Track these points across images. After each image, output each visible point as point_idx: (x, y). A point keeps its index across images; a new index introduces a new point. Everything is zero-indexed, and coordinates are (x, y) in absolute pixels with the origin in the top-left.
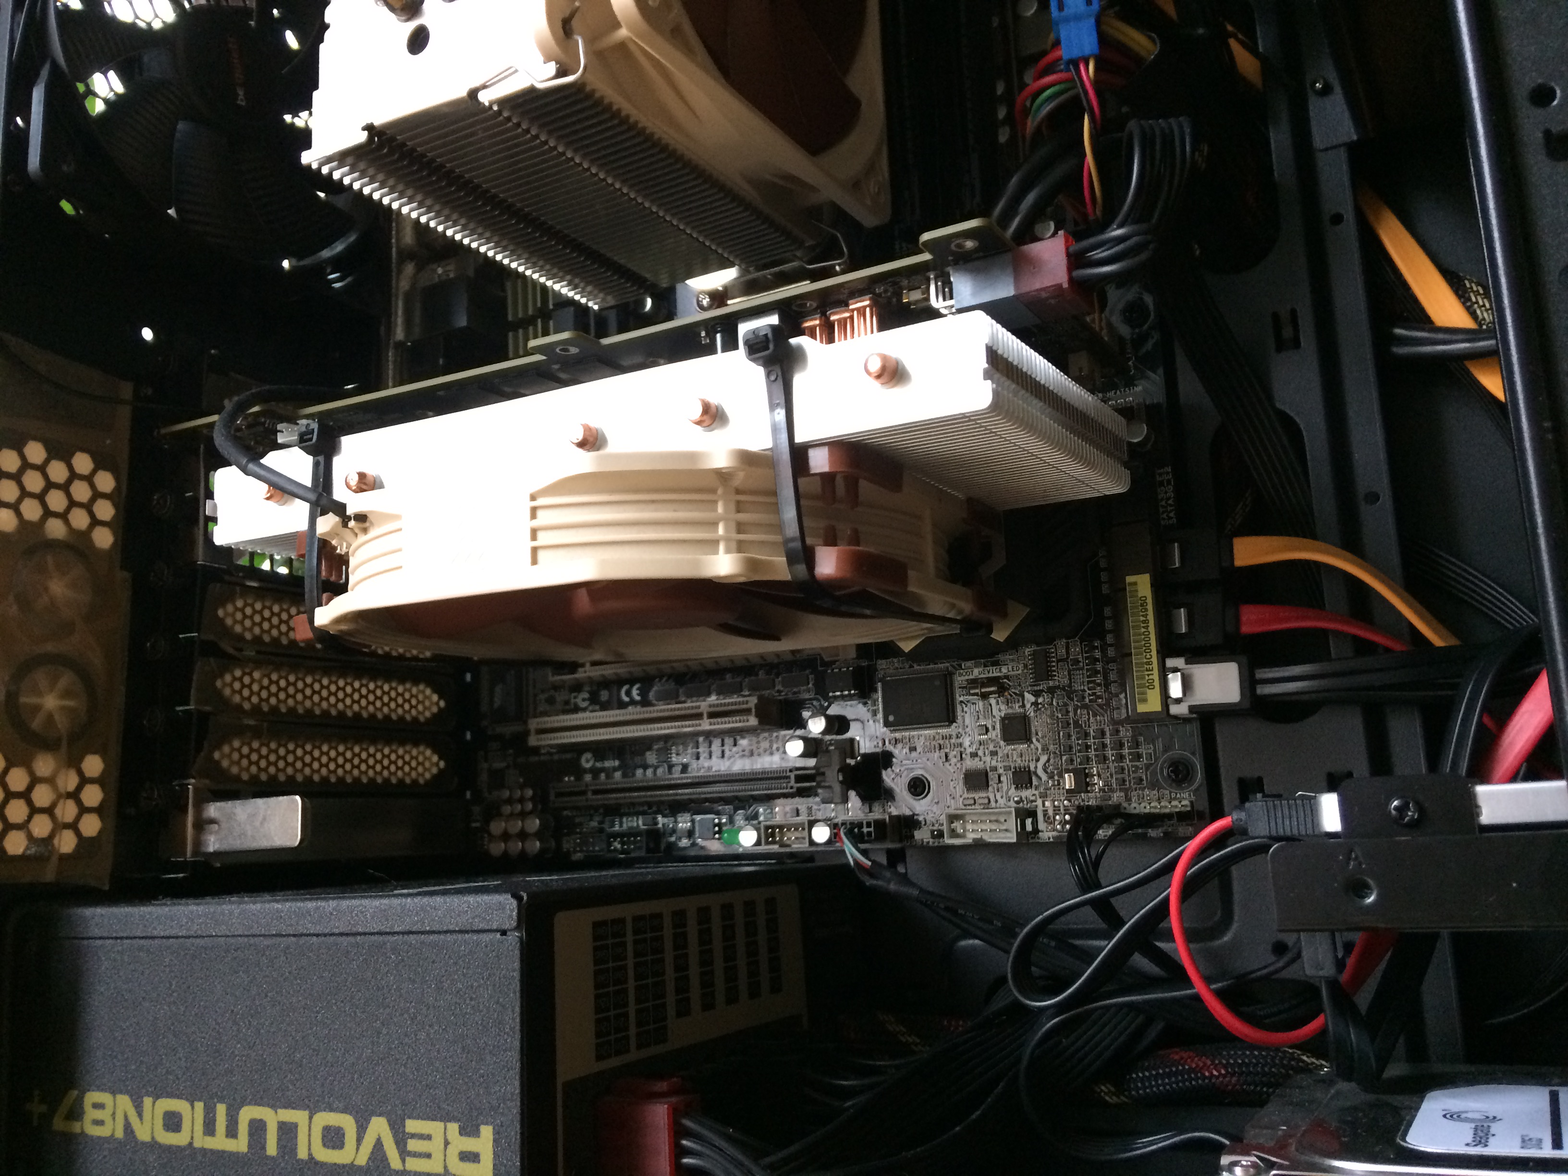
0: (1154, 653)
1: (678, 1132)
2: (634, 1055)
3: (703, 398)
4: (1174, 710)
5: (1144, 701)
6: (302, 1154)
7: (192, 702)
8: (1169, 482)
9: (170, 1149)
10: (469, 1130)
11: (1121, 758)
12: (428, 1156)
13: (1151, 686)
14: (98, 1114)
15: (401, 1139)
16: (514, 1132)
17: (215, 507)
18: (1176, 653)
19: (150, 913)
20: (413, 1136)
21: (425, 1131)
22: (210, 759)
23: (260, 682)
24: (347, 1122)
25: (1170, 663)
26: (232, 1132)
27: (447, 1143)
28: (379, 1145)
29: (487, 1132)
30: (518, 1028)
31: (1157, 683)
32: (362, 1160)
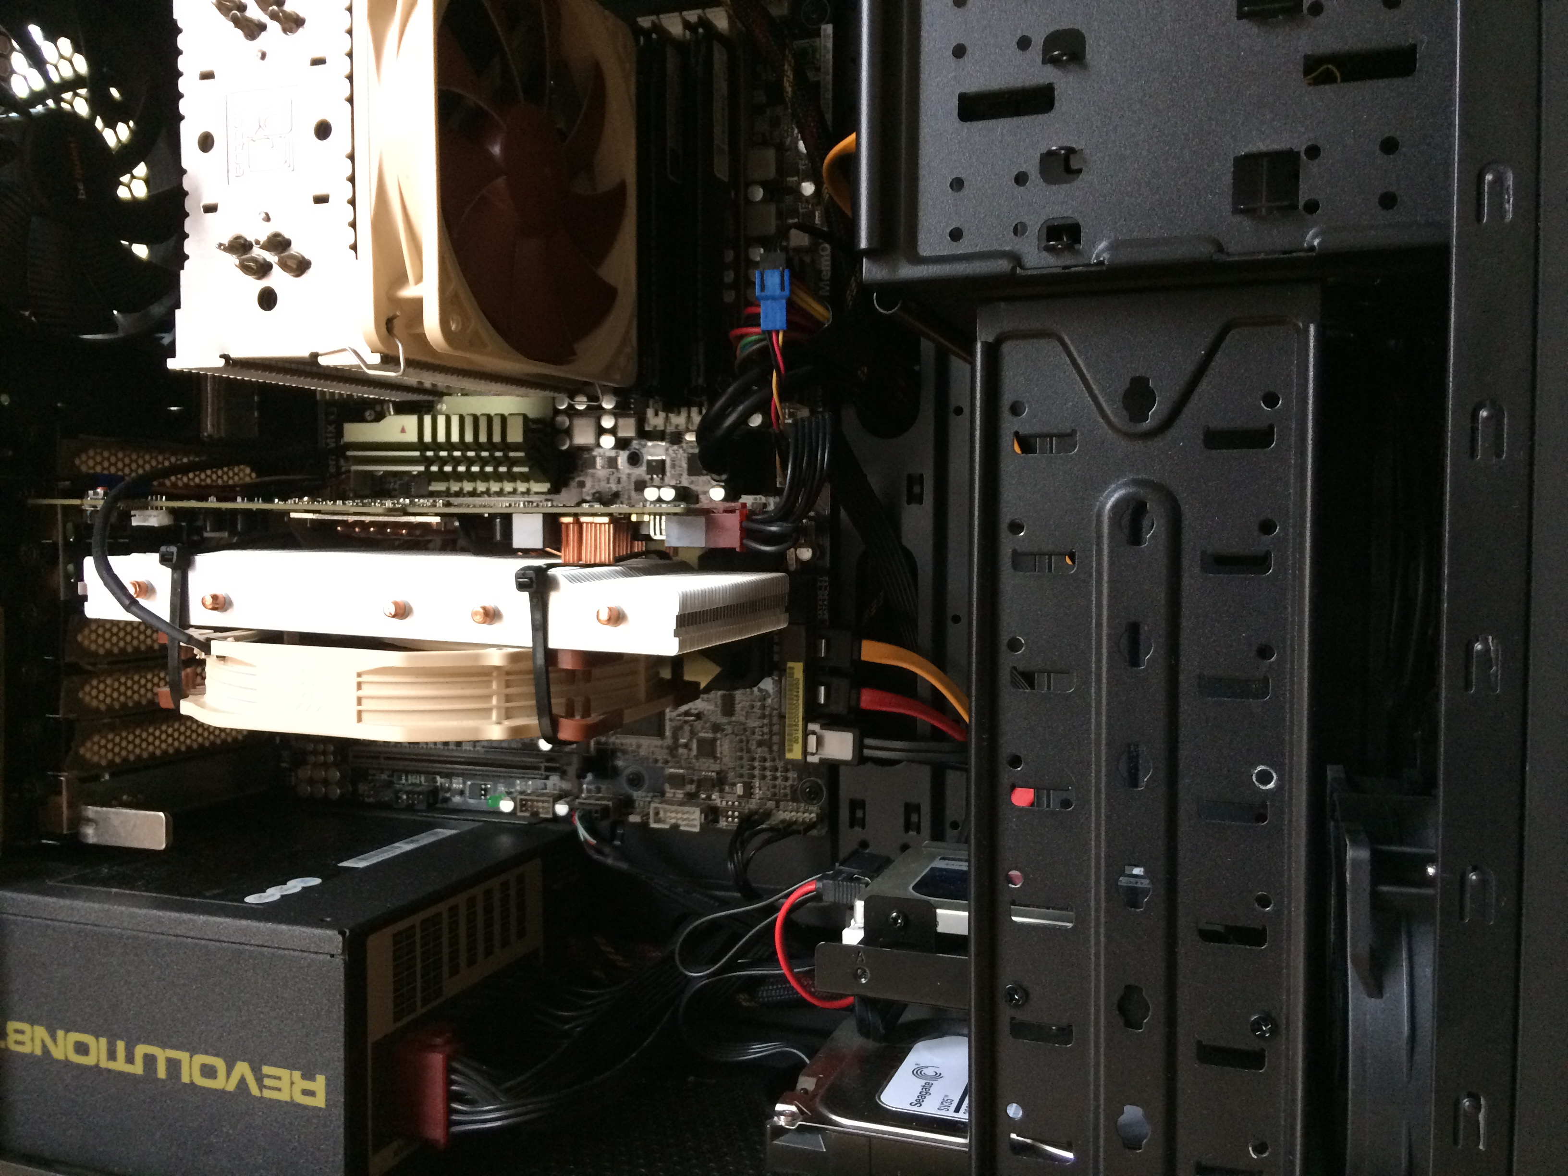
0: (801, 718)
1: (449, 1070)
2: (420, 1011)
3: (483, 605)
4: (810, 759)
5: (791, 751)
6: (185, 1079)
7: (61, 712)
8: (826, 587)
9: (79, 1066)
10: (308, 1076)
11: (775, 778)
12: (279, 1090)
13: (796, 741)
14: (19, 1037)
15: (259, 1079)
16: (341, 1082)
17: (85, 586)
18: (813, 720)
19: (53, 903)
20: (269, 1076)
21: (278, 1075)
22: (77, 753)
23: (112, 686)
24: (219, 1064)
25: (812, 727)
26: (130, 1059)
27: (292, 1083)
28: (243, 1080)
29: (321, 1079)
30: (343, 1018)
31: (800, 740)
32: (231, 1087)
